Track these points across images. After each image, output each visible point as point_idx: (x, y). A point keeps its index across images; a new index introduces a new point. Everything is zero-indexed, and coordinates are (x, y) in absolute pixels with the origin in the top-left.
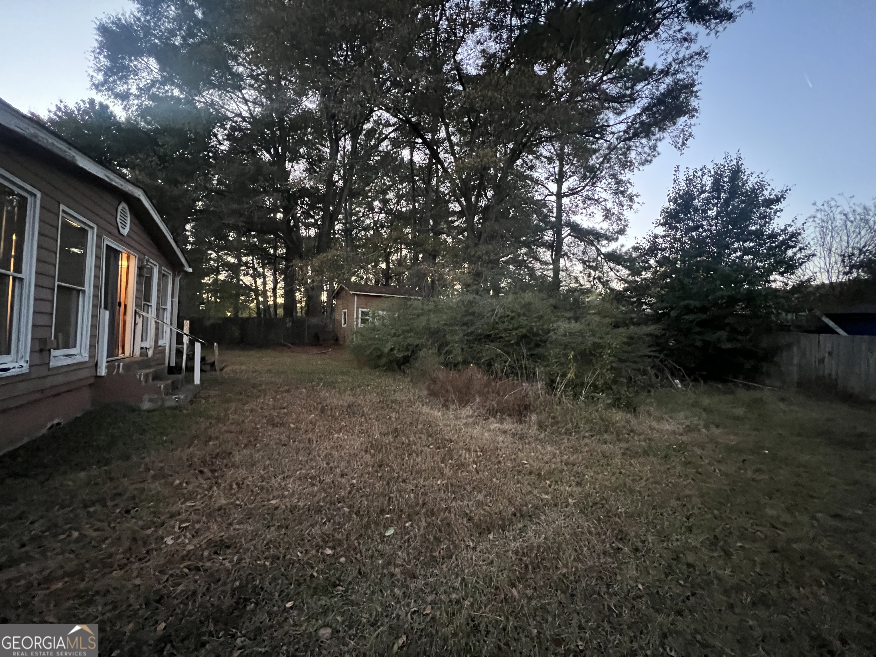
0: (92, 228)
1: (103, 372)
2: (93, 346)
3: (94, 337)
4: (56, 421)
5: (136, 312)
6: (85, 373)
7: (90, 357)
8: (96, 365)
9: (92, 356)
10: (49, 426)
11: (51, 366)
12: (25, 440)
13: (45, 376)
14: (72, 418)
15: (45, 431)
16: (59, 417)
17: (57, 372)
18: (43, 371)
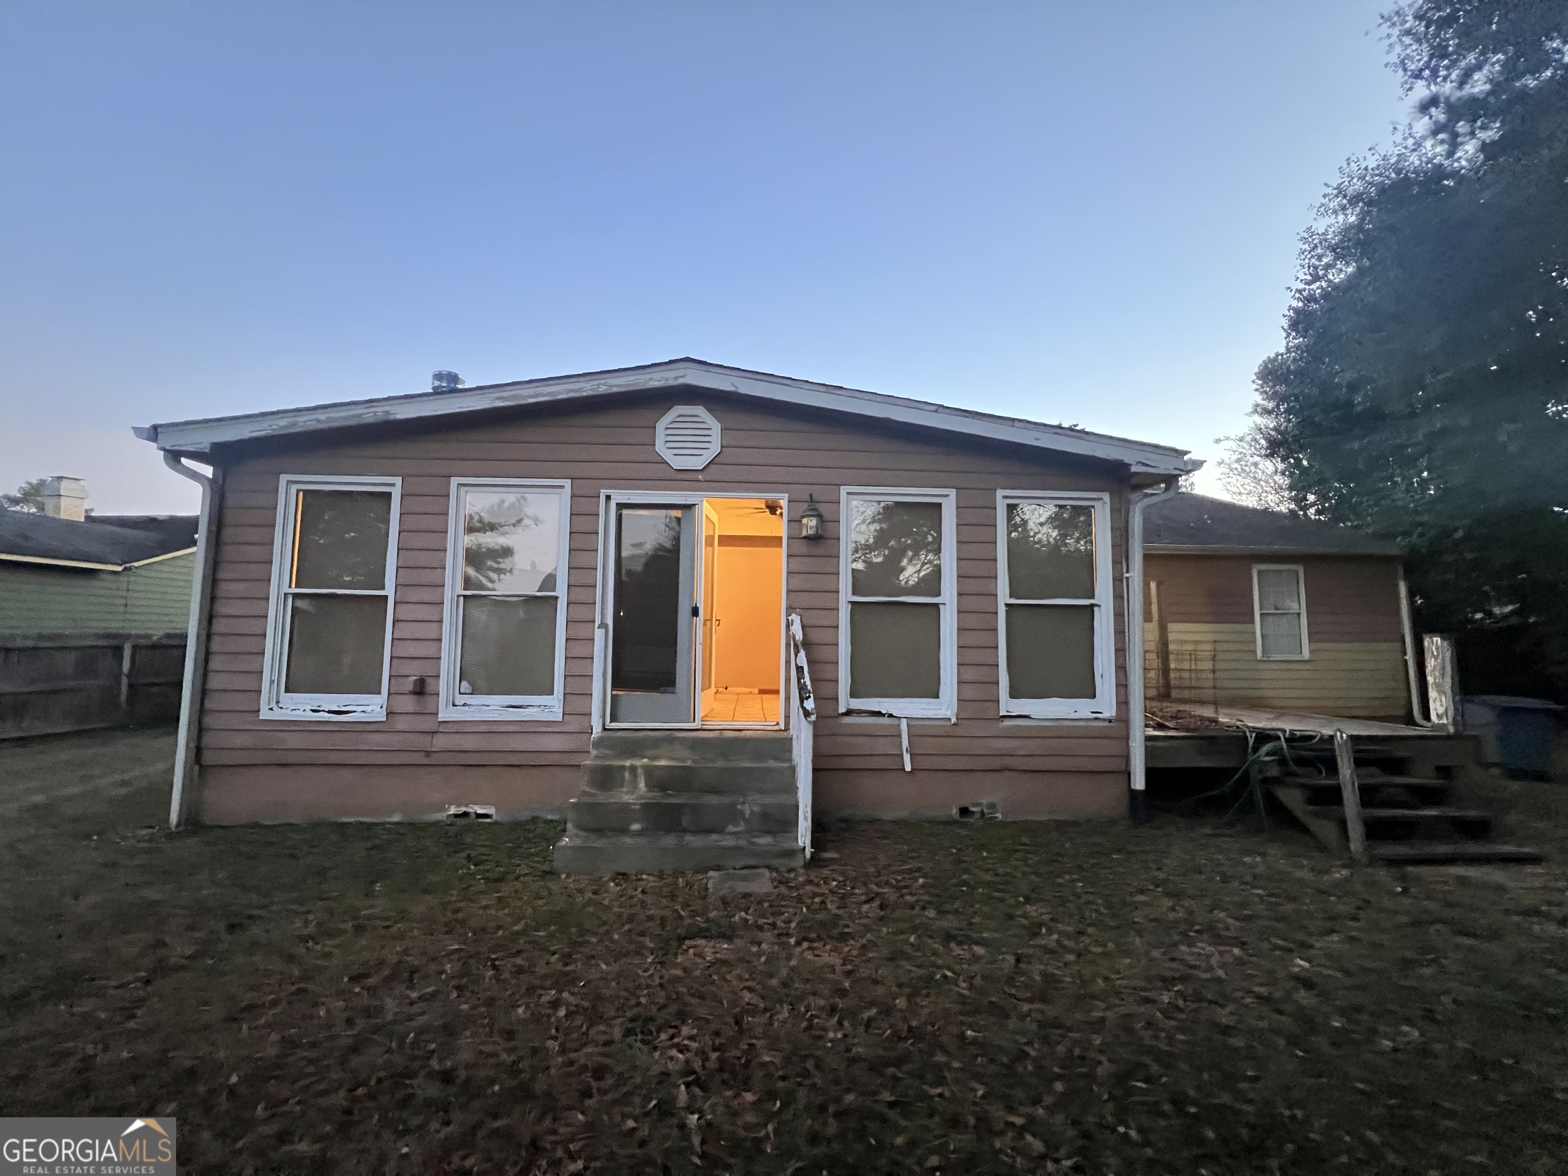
2: (580, 696)
3: (580, 677)
4: (474, 809)
6: (551, 743)
7: (565, 714)
9: (578, 714)
10: (453, 810)
11: (442, 717)
12: (396, 818)
13: (434, 733)
14: (524, 816)
15: (441, 816)
16: (483, 804)
17: (460, 728)
18: (426, 724)
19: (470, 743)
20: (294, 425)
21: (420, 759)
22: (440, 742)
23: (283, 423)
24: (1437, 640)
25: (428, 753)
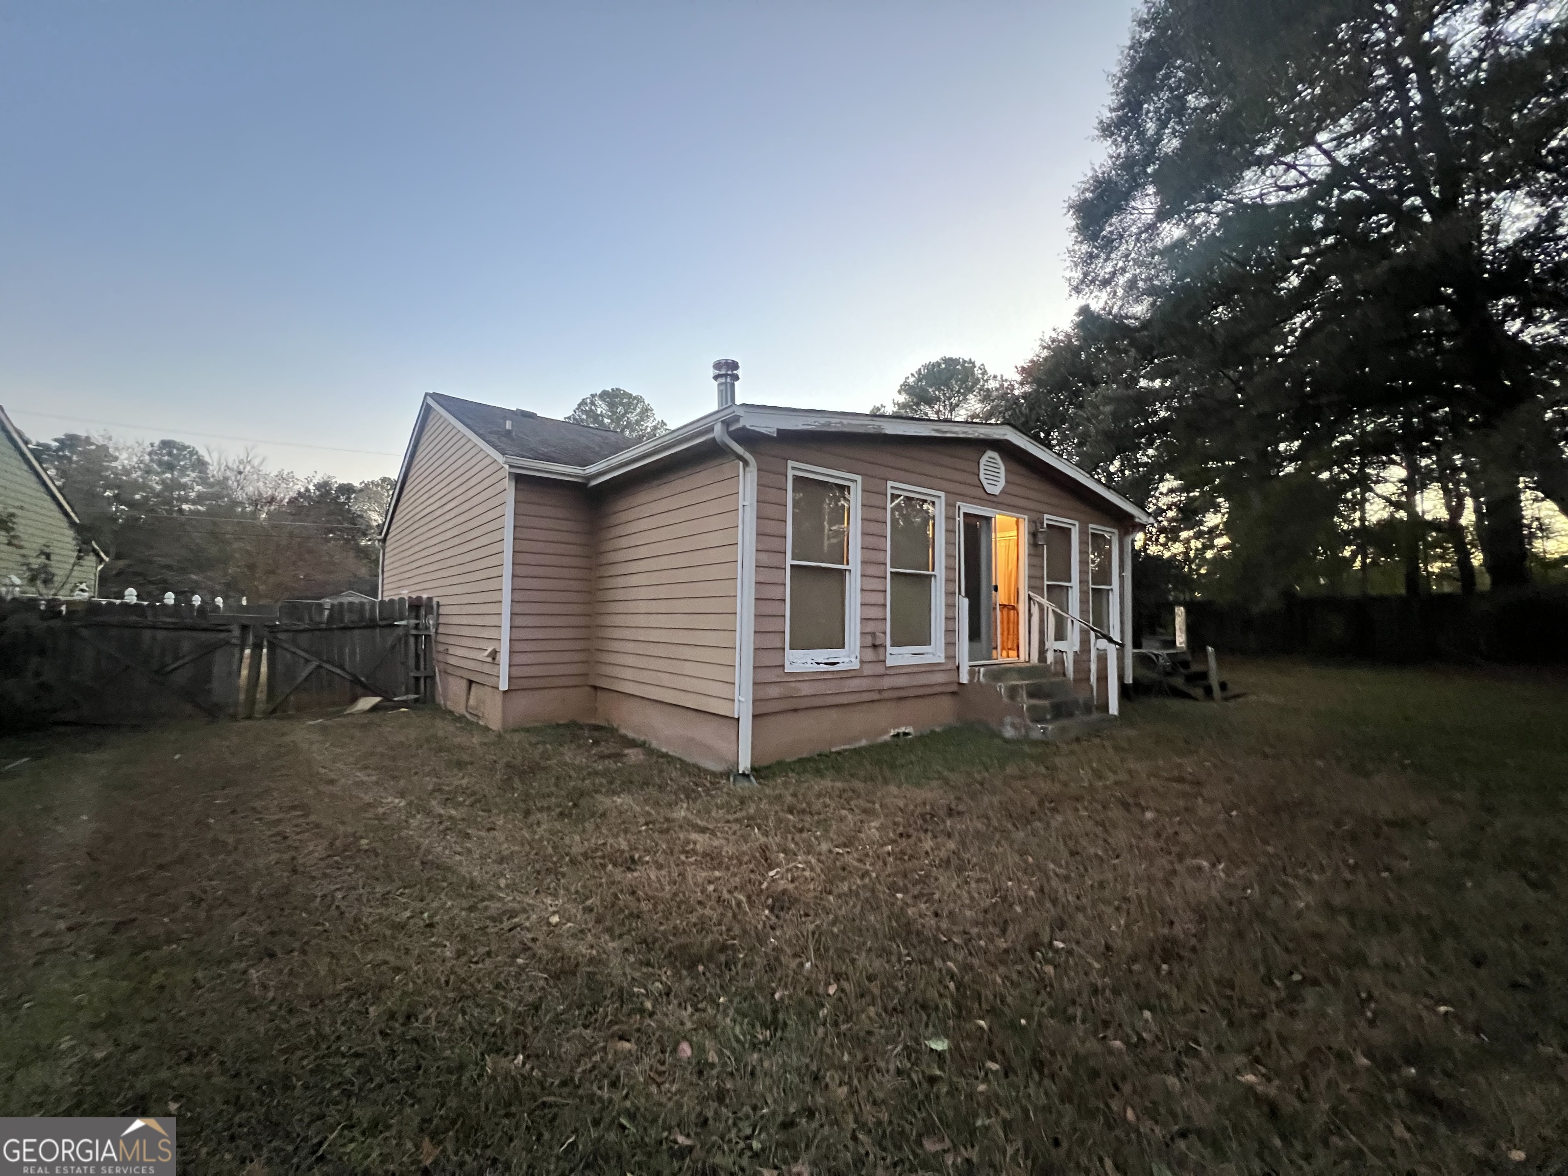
0: (939, 497)
1: (964, 678)
2: (950, 645)
3: (950, 632)
4: (902, 730)
5: (1030, 598)
6: (940, 678)
7: (947, 657)
8: (958, 668)
9: (950, 657)
10: (892, 733)
11: (888, 664)
12: (864, 743)
13: (883, 675)
14: (927, 731)
15: (887, 737)
16: (906, 725)
17: (898, 671)
18: (880, 669)
19: (901, 681)
20: (829, 424)
21: (876, 696)
22: (887, 683)
23: (823, 421)
24: (1182, 609)
25: (880, 691)
